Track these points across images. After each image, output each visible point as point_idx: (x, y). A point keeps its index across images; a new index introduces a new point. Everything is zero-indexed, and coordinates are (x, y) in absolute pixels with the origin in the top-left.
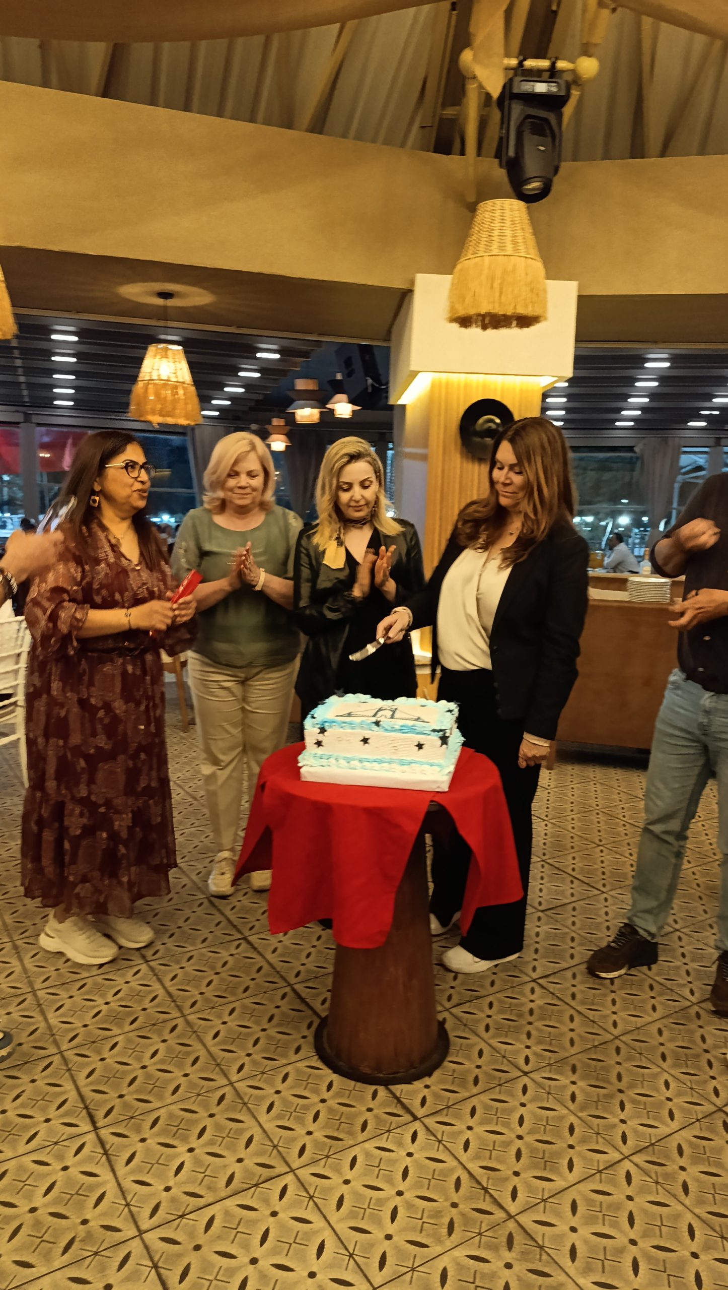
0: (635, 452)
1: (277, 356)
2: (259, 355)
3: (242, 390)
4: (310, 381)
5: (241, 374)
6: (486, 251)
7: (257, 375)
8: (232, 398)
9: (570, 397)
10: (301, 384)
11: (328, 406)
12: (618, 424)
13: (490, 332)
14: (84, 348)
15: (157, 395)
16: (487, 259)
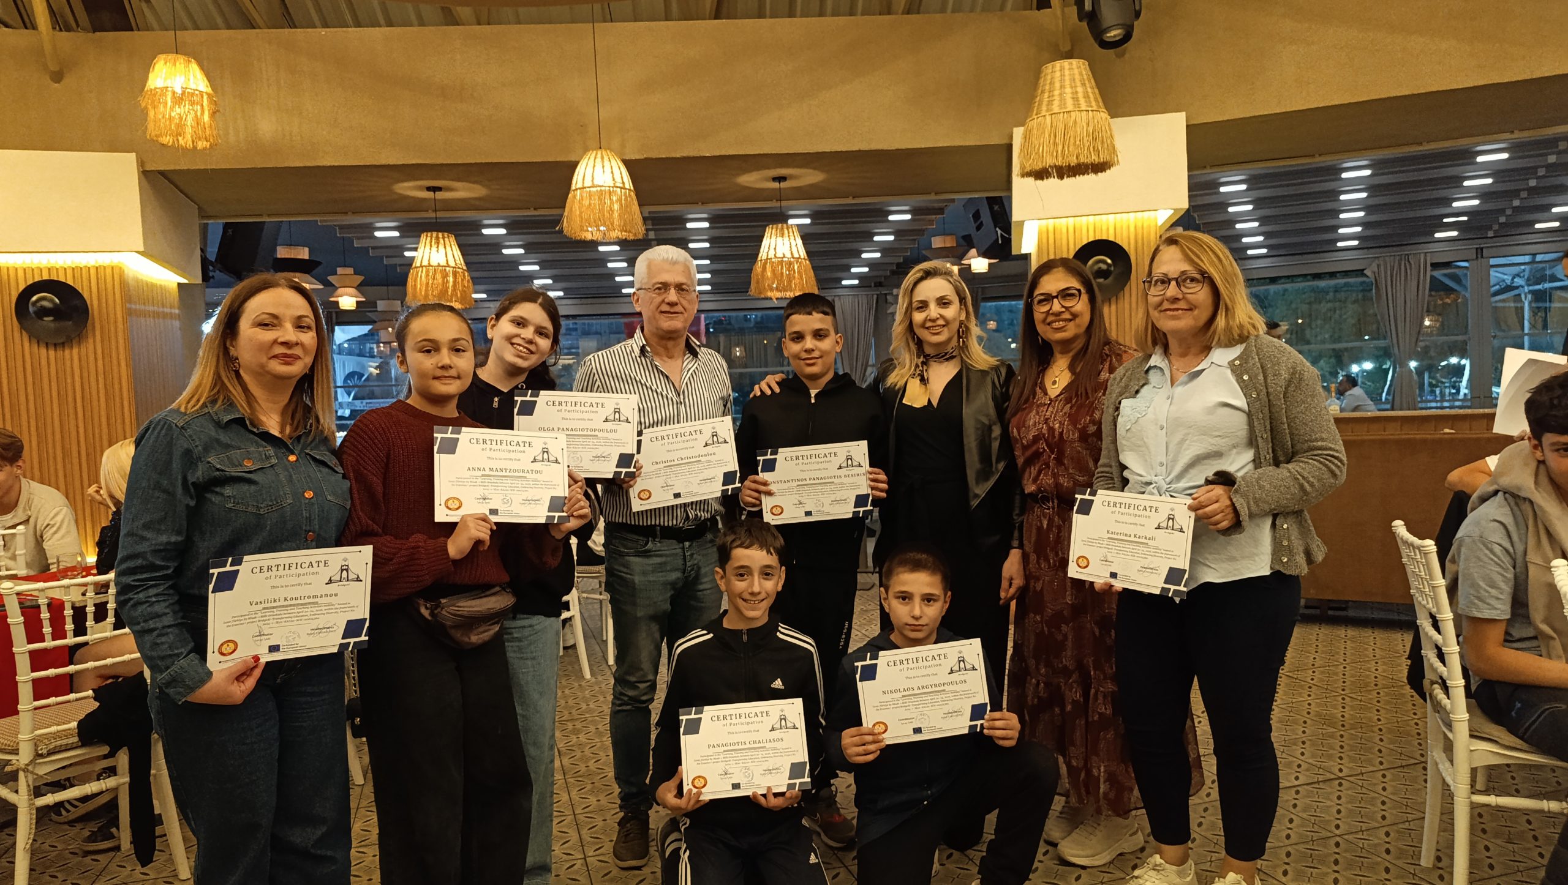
0: (1367, 277)
1: (908, 217)
2: (892, 218)
3: (878, 255)
4: (948, 238)
5: (876, 238)
6: (1048, 110)
7: (891, 238)
8: (871, 263)
9: (1263, 220)
10: (937, 242)
11: (963, 262)
12: (1340, 244)
13: (1068, 181)
14: (717, 233)
15: (773, 271)
16: (1048, 118)
